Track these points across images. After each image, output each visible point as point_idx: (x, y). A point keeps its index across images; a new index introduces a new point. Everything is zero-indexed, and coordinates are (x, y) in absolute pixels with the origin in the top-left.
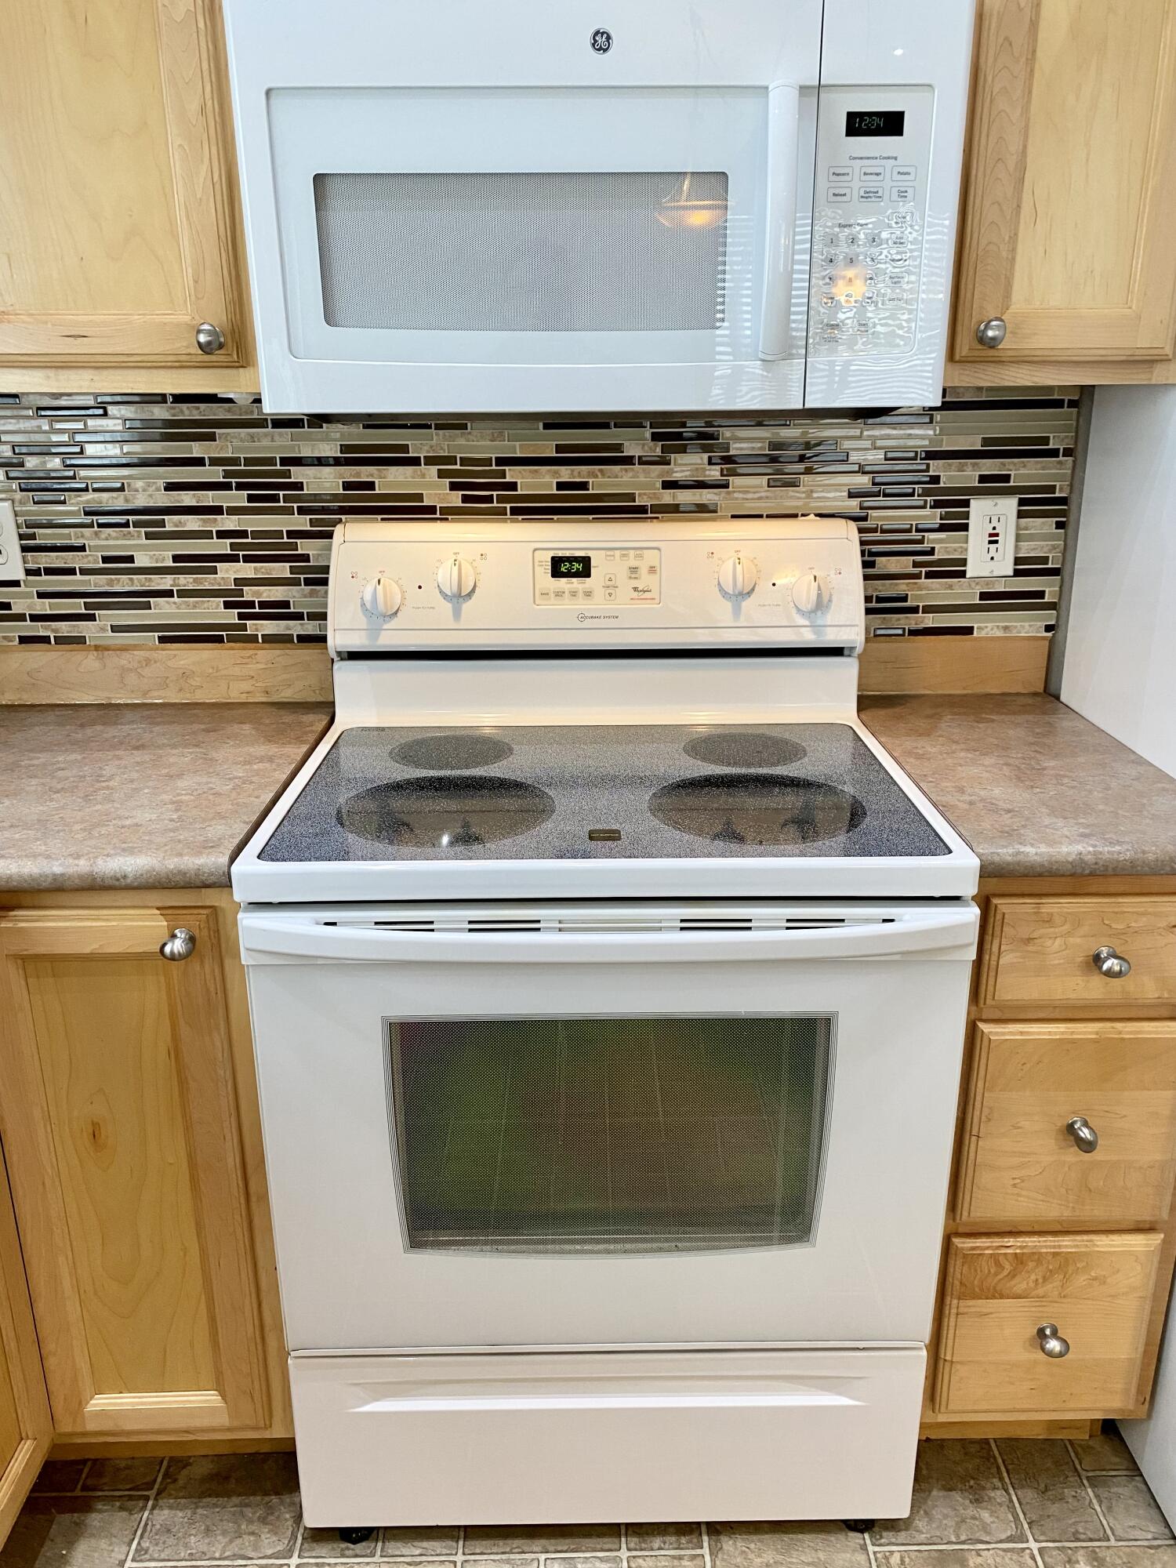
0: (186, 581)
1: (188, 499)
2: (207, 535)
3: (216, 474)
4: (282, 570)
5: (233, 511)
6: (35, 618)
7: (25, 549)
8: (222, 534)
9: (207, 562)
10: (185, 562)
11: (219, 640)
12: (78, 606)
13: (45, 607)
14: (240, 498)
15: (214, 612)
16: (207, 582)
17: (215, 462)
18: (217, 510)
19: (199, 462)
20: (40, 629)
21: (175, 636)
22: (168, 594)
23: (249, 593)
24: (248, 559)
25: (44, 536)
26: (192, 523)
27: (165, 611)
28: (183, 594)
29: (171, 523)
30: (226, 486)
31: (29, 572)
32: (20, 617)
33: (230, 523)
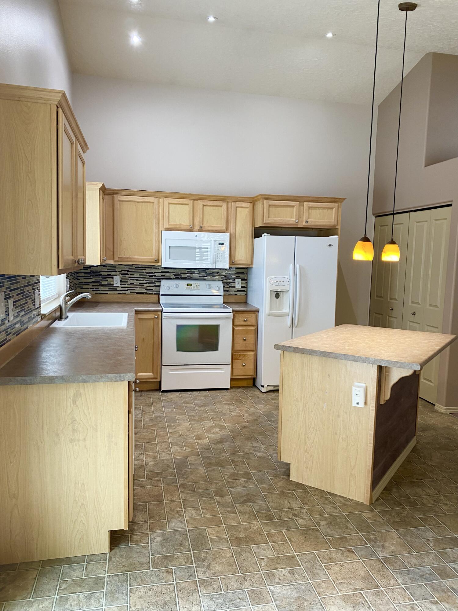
0: (140, 286)
1: (142, 276)
2: (144, 281)
3: (146, 274)
4: (153, 285)
5: (147, 278)
6: (120, 291)
7: (120, 282)
8: (145, 281)
9: (143, 284)
10: (140, 284)
11: (144, 294)
12: (126, 289)
13: (122, 289)
14: (148, 277)
15: (143, 290)
16: (143, 287)
17: (145, 272)
18: (145, 278)
19: (144, 272)
20: (121, 292)
21: (138, 293)
22: (138, 288)
23: (148, 288)
24: (148, 284)
25: (123, 280)
26: (142, 279)
27: (137, 290)
28: (140, 288)
29: (139, 279)
30: (147, 275)
31: (120, 285)
32: (118, 290)
33: (147, 279)
